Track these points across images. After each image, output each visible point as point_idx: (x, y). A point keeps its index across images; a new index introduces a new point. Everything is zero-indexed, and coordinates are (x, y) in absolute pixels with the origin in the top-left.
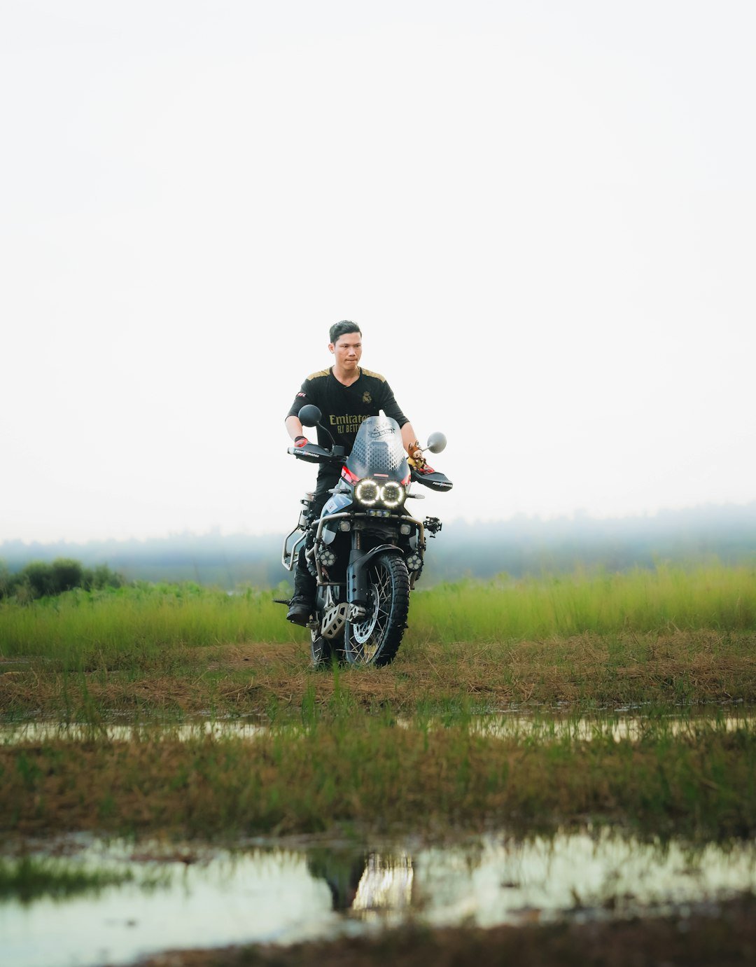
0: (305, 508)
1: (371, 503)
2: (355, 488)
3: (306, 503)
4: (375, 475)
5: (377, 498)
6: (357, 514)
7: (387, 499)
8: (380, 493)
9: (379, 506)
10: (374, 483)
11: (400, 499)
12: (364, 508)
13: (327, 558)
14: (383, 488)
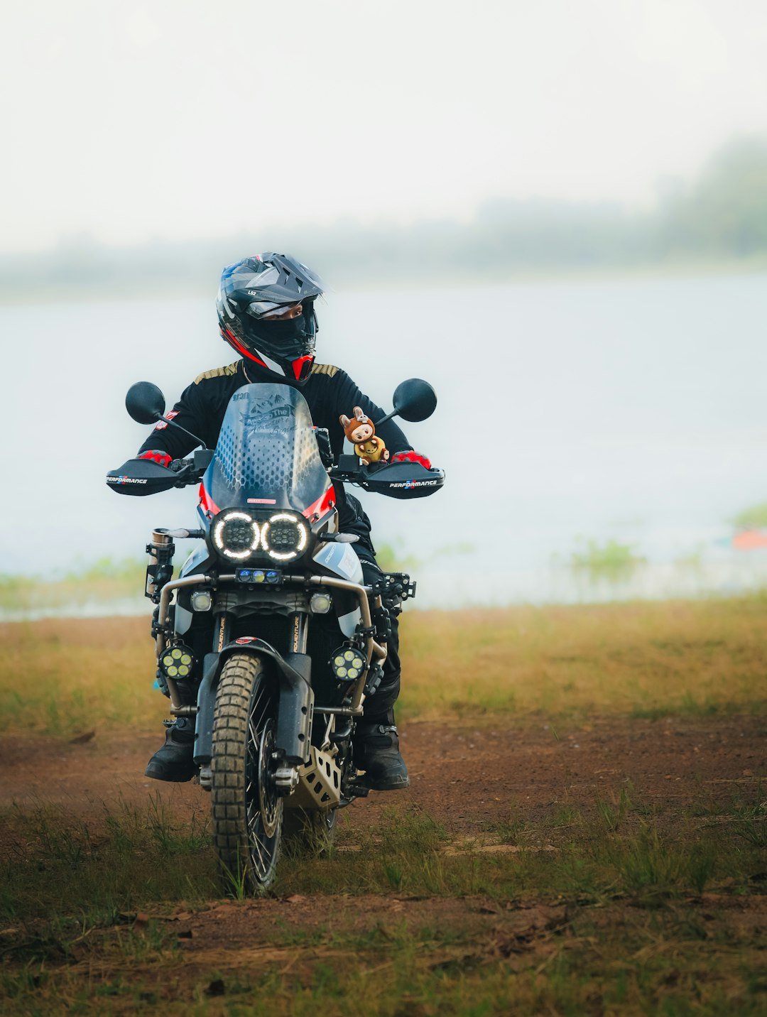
0: (152, 561)
1: (243, 555)
2: (212, 527)
3: (154, 551)
4: (250, 501)
5: (254, 546)
6: (222, 576)
7: (274, 546)
8: (260, 535)
9: (260, 561)
10: (247, 518)
11: (302, 545)
12: (231, 566)
13: (177, 663)
14: (266, 526)
